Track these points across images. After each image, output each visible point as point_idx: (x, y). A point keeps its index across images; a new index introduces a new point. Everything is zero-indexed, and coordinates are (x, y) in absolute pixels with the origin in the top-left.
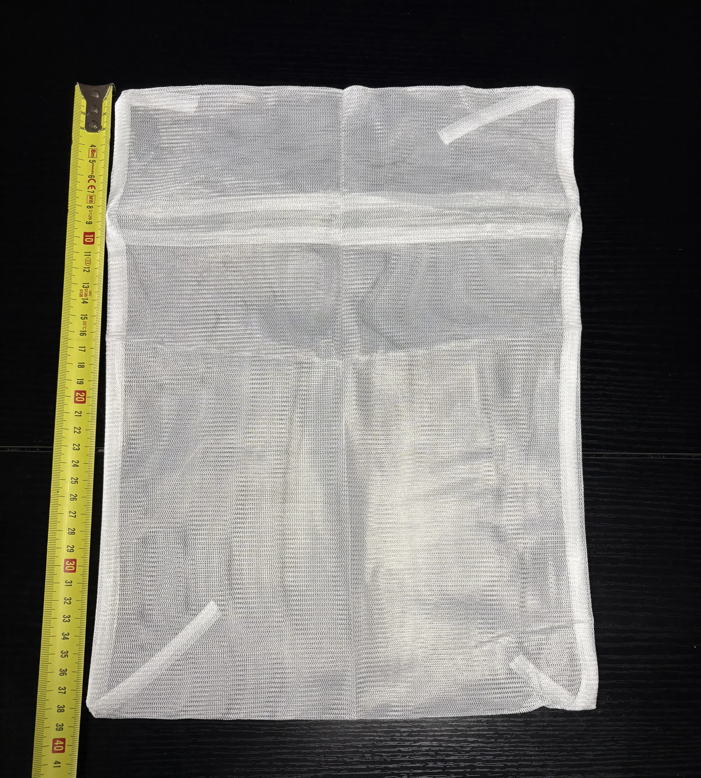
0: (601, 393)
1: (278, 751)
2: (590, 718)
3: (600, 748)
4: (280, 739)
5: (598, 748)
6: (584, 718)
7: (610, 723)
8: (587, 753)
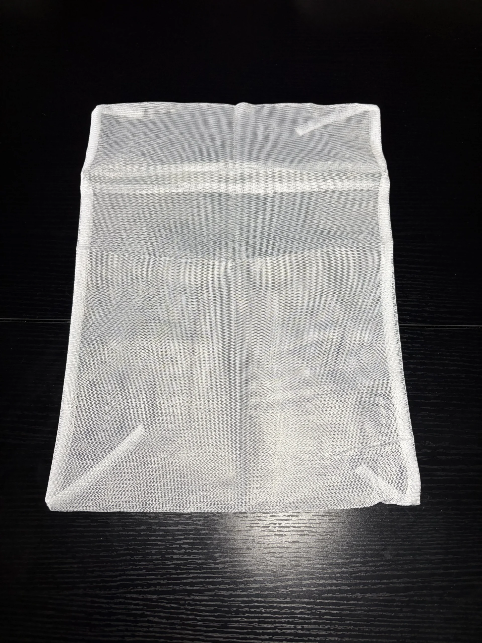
0: (410, 286)
1: (186, 536)
2: (417, 512)
3: (425, 536)
4: (188, 527)
5: (424, 536)
6: (412, 513)
7: (431, 517)
8: (417, 539)
